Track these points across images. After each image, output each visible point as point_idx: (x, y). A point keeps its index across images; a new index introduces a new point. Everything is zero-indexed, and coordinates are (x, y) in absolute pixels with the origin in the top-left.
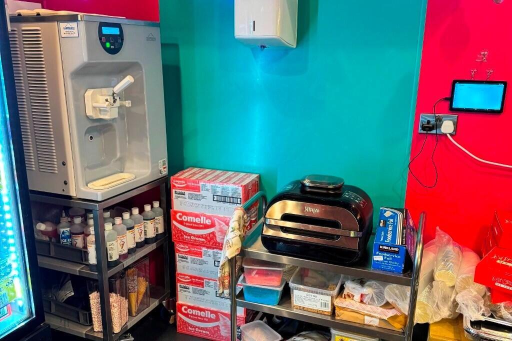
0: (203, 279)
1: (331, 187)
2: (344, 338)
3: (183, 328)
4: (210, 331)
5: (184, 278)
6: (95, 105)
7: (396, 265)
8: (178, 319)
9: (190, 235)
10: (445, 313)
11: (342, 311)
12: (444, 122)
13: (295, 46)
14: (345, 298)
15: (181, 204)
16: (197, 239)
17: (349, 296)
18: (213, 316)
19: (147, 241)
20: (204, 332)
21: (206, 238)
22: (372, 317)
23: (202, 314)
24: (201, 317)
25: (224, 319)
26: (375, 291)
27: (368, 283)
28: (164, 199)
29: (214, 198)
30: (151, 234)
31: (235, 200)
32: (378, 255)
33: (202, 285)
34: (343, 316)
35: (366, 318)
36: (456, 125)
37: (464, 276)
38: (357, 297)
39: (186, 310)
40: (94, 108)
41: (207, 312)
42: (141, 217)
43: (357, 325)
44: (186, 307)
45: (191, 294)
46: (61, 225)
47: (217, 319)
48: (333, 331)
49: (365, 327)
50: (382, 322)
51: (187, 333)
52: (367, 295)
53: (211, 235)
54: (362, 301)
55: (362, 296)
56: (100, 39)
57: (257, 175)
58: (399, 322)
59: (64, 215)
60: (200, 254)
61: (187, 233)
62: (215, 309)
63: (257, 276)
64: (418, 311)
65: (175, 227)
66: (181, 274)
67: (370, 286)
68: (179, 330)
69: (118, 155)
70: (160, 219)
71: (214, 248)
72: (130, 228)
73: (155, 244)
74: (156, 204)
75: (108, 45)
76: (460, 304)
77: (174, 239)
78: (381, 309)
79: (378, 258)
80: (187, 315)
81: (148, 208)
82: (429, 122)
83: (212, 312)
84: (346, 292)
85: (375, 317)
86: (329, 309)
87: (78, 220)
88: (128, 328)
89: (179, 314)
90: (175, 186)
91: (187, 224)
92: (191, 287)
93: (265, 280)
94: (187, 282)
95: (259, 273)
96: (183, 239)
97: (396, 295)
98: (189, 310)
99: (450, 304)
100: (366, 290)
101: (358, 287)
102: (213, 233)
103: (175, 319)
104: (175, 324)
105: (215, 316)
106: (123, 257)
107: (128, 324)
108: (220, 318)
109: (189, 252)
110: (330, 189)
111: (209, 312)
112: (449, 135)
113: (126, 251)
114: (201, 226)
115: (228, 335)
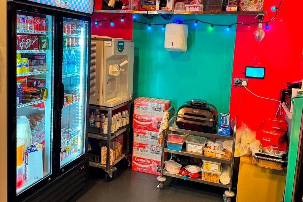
0: (145, 145)
1: (202, 103)
2: (208, 163)
3: (135, 168)
4: (147, 169)
5: (136, 144)
6: (113, 70)
7: (227, 133)
8: (132, 164)
9: (141, 125)
10: (246, 152)
11: (207, 152)
12: (243, 81)
13: (186, 51)
14: (208, 148)
15: (138, 112)
16: (144, 126)
17: (209, 147)
18: (149, 162)
19: (123, 127)
20: (144, 169)
21: (148, 126)
22: (219, 154)
23: (144, 161)
24: (143, 162)
25: (154, 163)
26: (219, 144)
27: (217, 141)
28: (130, 110)
29: (152, 109)
30: (124, 124)
31: (161, 110)
32: (220, 129)
33: (144, 147)
34: (207, 154)
35: (216, 154)
36: (248, 83)
37: (252, 138)
38: (212, 147)
39: (137, 159)
40: (112, 71)
41: (146, 160)
42: (121, 117)
43: (213, 157)
44: (137, 158)
45: (140, 152)
46: (91, 118)
47: (151, 163)
48: (203, 161)
49: (216, 158)
50: (222, 156)
51: (137, 170)
52: (216, 146)
53: (150, 125)
54: (214, 149)
55: (214, 147)
56: (118, 47)
57: (169, 100)
58: (229, 155)
59: (92, 114)
60: (145, 133)
61: (140, 124)
62: (149, 159)
63: (173, 138)
64: (236, 152)
65: (135, 121)
66: (136, 143)
67: (217, 143)
68: (133, 169)
69: (116, 90)
70: (128, 118)
71: (151, 131)
72: (118, 121)
73: (125, 129)
74: (127, 112)
75: (120, 49)
76: (251, 148)
77: (133, 126)
78: (222, 152)
79: (220, 130)
80: (137, 162)
81: (124, 113)
82: (237, 81)
83: (148, 160)
84: (208, 146)
85: (220, 154)
86: (202, 152)
87: (98, 116)
88: (115, 164)
89: (133, 161)
90: (136, 104)
91: (140, 120)
92: (139, 149)
93: (177, 140)
94: (138, 146)
95: (175, 137)
96: (137, 127)
97: (227, 145)
98: (138, 159)
99: (248, 148)
100: (216, 144)
101: (213, 143)
102: (151, 124)
103: (131, 164)
104: (131, 167)
105: (150, 162)
106: (116, 132)
107: (115, 162)
108: (152, 162)
109: (140, 133)
110: (202, 104)
111: (147, 160)
112: (245, 86)
113: (116, 130)
114: (146, 121)
115: (155, 170)
